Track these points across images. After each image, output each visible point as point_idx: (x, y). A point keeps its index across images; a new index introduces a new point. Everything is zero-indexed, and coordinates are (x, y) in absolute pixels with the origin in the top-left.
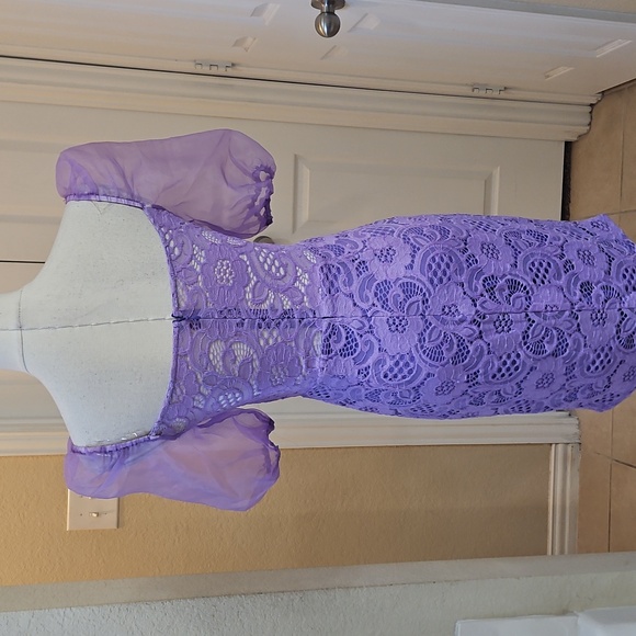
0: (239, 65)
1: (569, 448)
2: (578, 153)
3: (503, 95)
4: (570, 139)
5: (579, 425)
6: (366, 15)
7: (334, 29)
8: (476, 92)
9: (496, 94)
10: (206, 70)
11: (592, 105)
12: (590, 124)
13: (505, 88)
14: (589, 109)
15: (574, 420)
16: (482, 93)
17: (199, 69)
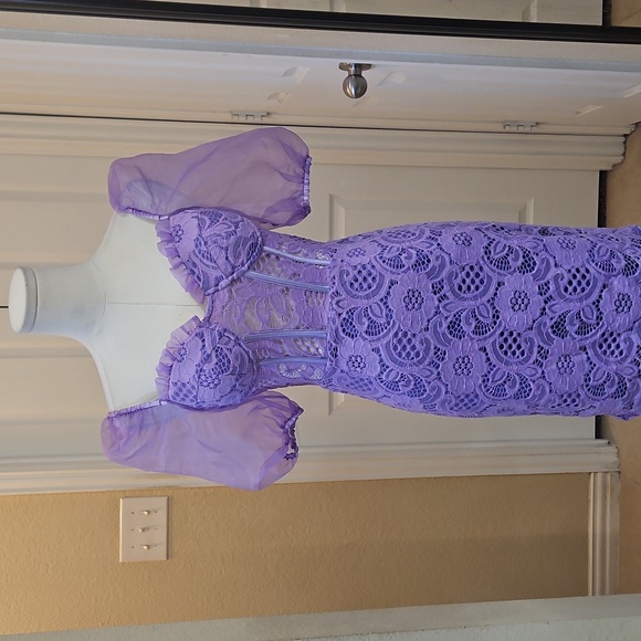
0: (274, 113)
1: (609, 476)
2: (613, 183)
3: (535, 129)
4: (603, 168)
5: (618, 454)
6: (392, 73)
7: (361, 90)
8: (508, 129)
9: (528, 129)
10: (243, 119)
11: (625, 136)
12: (624, 154)
13: (537, 124)
14: (623, 139)
15: (612, 449)
16: (514, 129)
17: (235, 119)
